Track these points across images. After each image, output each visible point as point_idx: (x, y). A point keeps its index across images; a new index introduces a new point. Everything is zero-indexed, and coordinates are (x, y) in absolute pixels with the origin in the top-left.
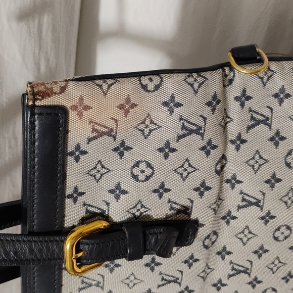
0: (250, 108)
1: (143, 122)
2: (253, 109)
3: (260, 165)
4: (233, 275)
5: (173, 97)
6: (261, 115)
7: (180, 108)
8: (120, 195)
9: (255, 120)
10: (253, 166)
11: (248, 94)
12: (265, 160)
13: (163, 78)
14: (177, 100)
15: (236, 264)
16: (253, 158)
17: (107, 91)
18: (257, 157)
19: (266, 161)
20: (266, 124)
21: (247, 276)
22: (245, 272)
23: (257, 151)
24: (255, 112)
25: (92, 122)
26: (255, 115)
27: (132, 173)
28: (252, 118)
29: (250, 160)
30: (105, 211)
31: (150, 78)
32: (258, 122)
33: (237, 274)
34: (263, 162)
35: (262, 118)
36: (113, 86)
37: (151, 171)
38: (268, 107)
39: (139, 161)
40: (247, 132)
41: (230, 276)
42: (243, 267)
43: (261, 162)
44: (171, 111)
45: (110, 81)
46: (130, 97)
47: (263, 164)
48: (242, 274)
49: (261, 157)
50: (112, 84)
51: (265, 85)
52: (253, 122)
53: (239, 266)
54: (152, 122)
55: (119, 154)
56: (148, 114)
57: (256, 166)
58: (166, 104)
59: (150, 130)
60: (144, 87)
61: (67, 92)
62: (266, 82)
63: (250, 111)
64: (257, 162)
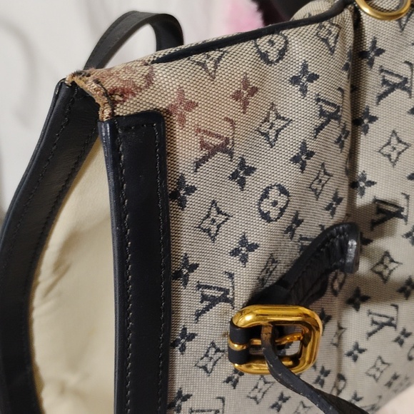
0: (381, 66)
1: (266, 120)
2: (385, 68)
3: (399, 153)
4: (374, 332)
5: (305, 66)
6: (397, 76)
7: (315, 82)
8: (247, 255)
9: (389, 85)
10: (389, 156)
11: (379, 45)
12: (405, 144)
13: (287, 37)
14: (311, 70)
15: (376, 314)
16: (389, 143)
17: (215, 71)
18: (394, 141)
19: (408, 146)
20: (405, 89)
21: (392, 329)
22: (390, 324)
23: (394, 132)
24: (387, 72)
25: (199, 130)
26: (388, 77)
27: (260, 211)
28: (385, 82)
29: (384, 146)
30: (229, 290)
31: (270, 40)
32: (393, 87)
33: (379, 329)
34: (403, 147)
35: (397, 80)
36: (221, 62)
37: (285, 198)
38: (406, 62)
39: (268, 187)
40: (378, 104)
41: (370, 334)
42: (386, 317)
43: (401, 147)
44: (304, 91)
45: (215, 54)
46: (248, 76)
47: (403, 151)
48: (386, 328)
49: (400, 141)
50: (220, 59)
51: (403, 29)
52: (385, 88)
53: (380, 316)
54: (278, 117)
55: (239, 183)
56: (272, 104)
57: (394, 156)
58: (295, 80)
59: (277, 131)
60: (264, 56)
61: (156, 83)
62: (405, 25)
63: (382, 71)
64: (394, 149)
